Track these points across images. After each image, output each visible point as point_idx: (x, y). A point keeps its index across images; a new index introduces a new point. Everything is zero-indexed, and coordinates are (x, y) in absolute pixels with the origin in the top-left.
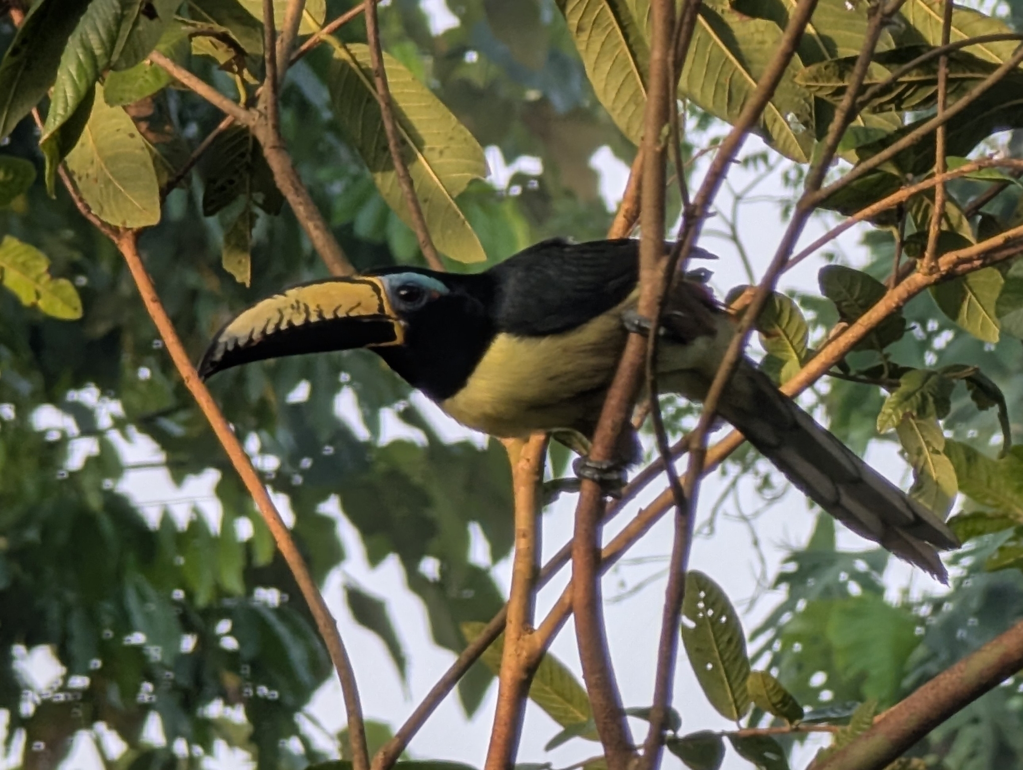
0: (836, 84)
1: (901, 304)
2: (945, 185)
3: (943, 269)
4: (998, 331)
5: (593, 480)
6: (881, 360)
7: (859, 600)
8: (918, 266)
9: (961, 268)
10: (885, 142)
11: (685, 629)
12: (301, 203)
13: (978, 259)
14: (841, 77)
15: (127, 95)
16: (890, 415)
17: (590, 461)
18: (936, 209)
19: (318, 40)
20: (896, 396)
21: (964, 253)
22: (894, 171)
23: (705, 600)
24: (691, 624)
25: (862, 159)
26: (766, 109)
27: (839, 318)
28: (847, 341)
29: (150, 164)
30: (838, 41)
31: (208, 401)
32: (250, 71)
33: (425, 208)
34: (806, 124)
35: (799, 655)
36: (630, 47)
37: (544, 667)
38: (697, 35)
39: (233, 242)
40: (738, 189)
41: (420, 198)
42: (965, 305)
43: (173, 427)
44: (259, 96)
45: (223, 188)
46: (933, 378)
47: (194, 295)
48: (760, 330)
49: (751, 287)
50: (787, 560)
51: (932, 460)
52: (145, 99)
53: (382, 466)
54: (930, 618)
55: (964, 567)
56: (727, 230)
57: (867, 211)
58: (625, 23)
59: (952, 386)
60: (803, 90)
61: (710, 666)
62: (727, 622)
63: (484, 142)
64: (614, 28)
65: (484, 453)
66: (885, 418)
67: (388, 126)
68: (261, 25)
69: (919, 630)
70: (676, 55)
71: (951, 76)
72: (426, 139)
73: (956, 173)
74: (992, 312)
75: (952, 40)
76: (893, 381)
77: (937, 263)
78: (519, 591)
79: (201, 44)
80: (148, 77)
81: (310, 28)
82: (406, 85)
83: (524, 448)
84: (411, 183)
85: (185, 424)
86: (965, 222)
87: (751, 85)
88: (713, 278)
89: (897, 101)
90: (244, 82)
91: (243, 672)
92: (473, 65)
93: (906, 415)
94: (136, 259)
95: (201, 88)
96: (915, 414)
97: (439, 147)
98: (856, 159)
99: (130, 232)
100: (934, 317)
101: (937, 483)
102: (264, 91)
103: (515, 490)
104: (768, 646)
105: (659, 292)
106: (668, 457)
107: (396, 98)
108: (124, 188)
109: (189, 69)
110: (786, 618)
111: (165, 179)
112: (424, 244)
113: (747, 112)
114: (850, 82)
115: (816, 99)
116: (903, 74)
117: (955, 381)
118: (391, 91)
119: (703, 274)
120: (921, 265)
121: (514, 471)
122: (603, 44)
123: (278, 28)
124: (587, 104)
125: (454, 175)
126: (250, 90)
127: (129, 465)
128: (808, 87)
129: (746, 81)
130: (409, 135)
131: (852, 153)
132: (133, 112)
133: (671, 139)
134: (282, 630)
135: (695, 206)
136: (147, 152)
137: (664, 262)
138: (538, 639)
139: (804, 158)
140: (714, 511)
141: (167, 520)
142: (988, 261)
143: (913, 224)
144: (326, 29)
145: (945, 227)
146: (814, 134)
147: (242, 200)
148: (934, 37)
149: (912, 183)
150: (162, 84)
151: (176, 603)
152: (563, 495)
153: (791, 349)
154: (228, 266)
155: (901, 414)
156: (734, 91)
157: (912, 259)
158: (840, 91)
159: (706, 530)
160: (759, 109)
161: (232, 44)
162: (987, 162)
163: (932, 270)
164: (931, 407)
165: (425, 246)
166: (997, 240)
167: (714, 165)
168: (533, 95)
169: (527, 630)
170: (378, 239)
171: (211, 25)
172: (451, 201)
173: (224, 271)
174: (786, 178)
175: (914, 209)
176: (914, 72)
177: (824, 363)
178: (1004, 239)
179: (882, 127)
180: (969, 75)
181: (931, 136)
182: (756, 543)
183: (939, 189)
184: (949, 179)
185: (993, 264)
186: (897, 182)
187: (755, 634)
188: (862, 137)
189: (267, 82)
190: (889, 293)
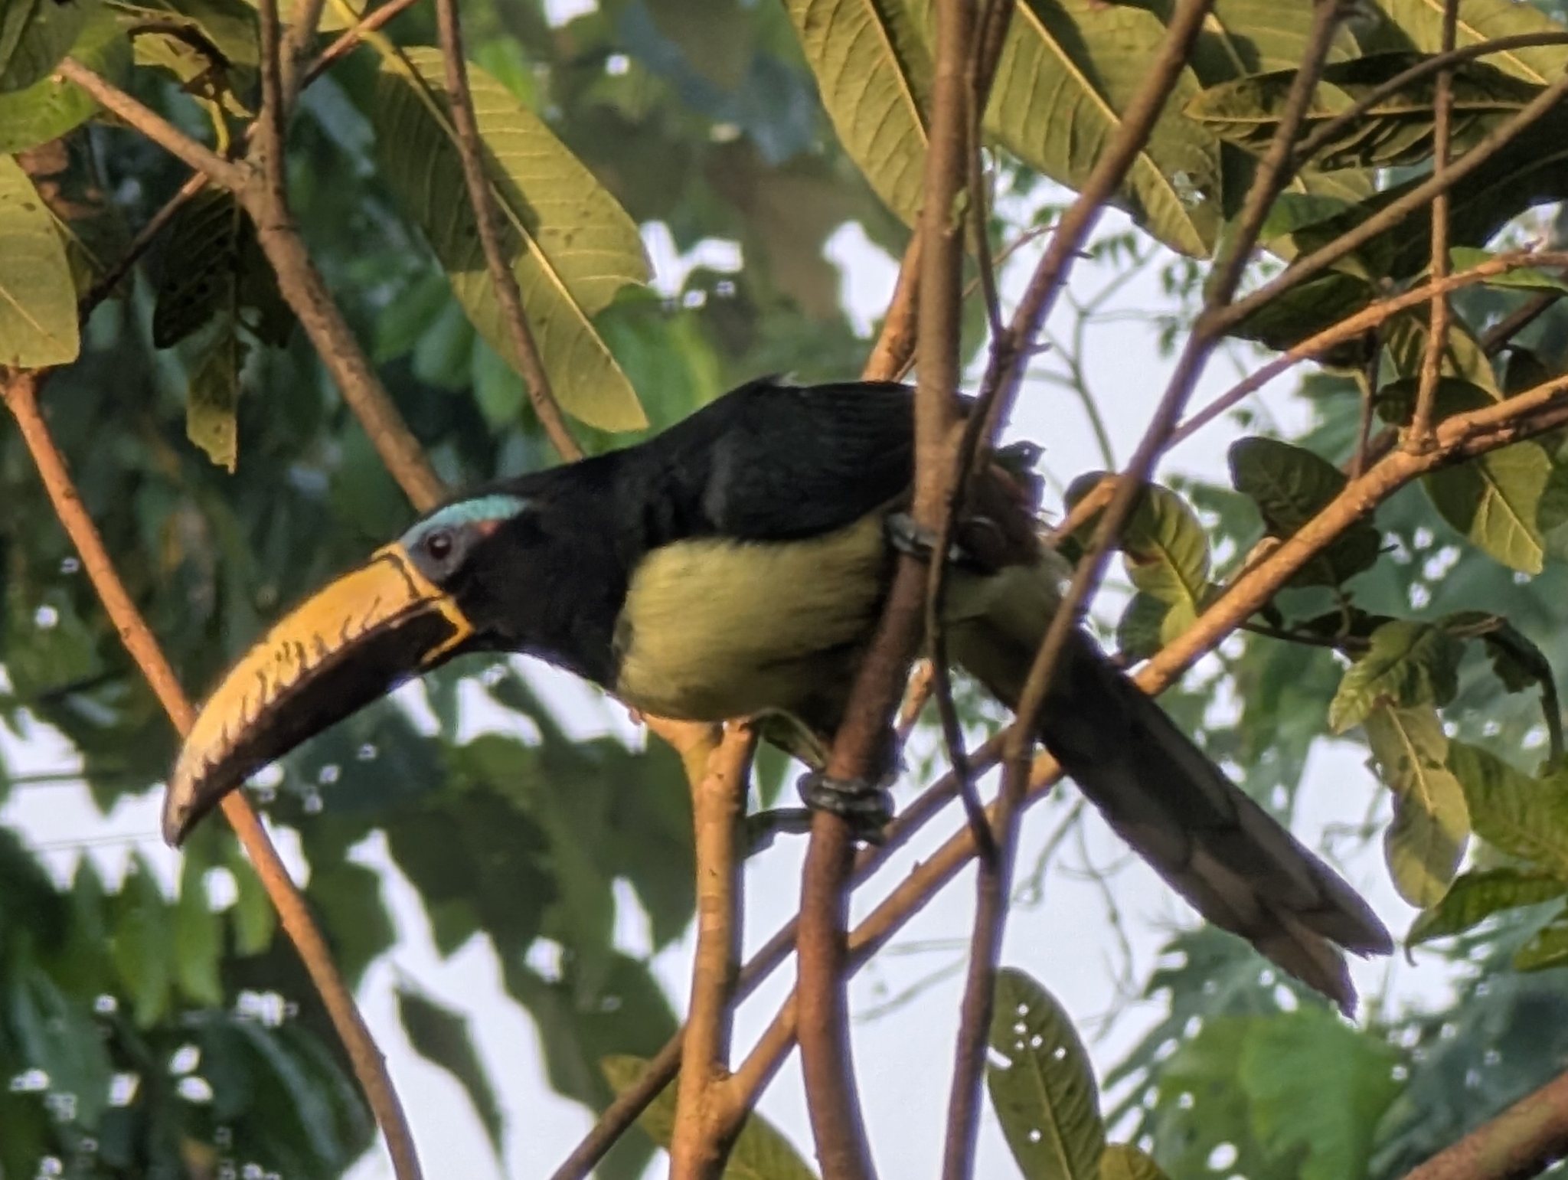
0: (1258, 119)
1: (1372, 505)
2: (1448, 297)
3: (1446, 443)
4: (1540, 553)
5: (835, 812)
6: (1336, 602)
7: (1296, 1018)
8: (1401, 439)
9: (1477, 442)
10: (1345, 221)
11: (995, 1072)
12: (323, 327)
13: (1506, 427)
14: (1267, 107)
15: (22, 136)
16: (1353, 700)
17: (829, 779)
18: (1432, 340)
19: (354, 41)
20: (1364, 668)
21: (1480, 416)
22: (1361, 274)
23: (1027, 1019)
24: (1003, 1062)
25: (1305, 251)
26: (1137, 164)
27: (1262, 528)
28: (1277, 570)
29: (62, 258)
30: (1261, 45)
31: (162, 672)
32: (235, 95)
33: (540, 336)
34: (1205, 190)
35: (1187, 1114)
36: (898, 53)
37: (747, 1136)
38: (1015, 34)
39: (207, 392)
40: (1084, 299)
41: (532, 318)
42: (1484, 508)
43: (97, 709)
44: (252, 137)
45: (188, 301)
46: (1429, 636)
47: (134, 480)
48: (1125, 547)
49: (1110, 475)
50: (1169, 949)
51: (1426, 779)
52: (52, 143)
53: (460, 781)
54: (1418, 1051)
55: (1479, 963)
56: (1066, 371)
57: (1314, 343)
58: (890, 13)
59: (1461, 650)
60: (1203, 131)
61: (1035, 1136)
62: (1067, 1058)
63: (640, 214)
64: (869, 22)
65: (638, 758)
66: (1345, 705)
67: (476, 192)
68: (252, 13)
69: (1399, 1073)
70: (979, 69)
71: (1459, 105)
72: (543, 213)
73: (1467, 278)
74: (1531, 520)
75: (1460, 44)
76: (1359, 641)
77: (1434, 432)
78: (705, 1006)
79: (148, 45)
80: (58, 104)
81: (337, 18)
82: (507, 118)
83: (713, 756)
84: (515, 291)
85: (119, 704)
86: (1484, 364)
87: (1109, 124)
88: (1044, 459)
89: (1363, 150)
90: (226, 114)
91: (219, 1140)
92: (619, 79)
93: (1382, 701)
94: (37, 423)
95: (150, 125)
96: (1396, 698)
97: (566, 229)
98: (1294, 251)
99: (26, 376)
100: (1427, 524)
101: (1434, 820)
102: (260, 129)
103: (698, 829)
104: (1136, 1098)
105: (950, 483)
106: (965, 771)
107: (489, 141)
108: (16, 298)
109: (130, 91)
110: (1167, 1049)
111: (87, 283)
112: (539, 398)
113: (1102, 169)
114: (1282, 115)
115: (1226, 146)
116: (1375, 102)
117: (1465, 640)
118: (481, 131)
119: (1026, 452)
120: (1407, 438)
121: (696, 796)
122: (851, 49)
123: (283, 19)
124: (819, 147)
125: (592, 278)
126: (235, 127)
127: (20, 777)
128: (1209, 124)
129: (1100, 115)
130: (514, 209)
131: (1286, 242)
132: (32, 165)
133: (970, 215)
134: (287, 1066)
135: (1012, 334)
136: (55, 233)
137: (958, 432)
138: (736, 1089)
139: (1203, 251)
140: (1042, 862)
141: (86, 873)
142: (1523, 431)
143: (1393, 365)
144: (369, 22)
145: (1448, 371)
146: (1220, 209)
147: (221, 317)
148: (1428, 39)
149: (1390, 294)
150: (82, 118)
151: (103, 1019)
152: (781, 838)
153: (1179, 583)
154: (199, 434)
155: (1371, 697)
156: (1081, 134)
157: (1391, 427)
158: (1265, 132)
159: (1027, 896)
160: (1124, 163)
161: (204, 47)
162: (1521, 258)
163: (1425, 447)
164: (1425, 687)
165: (541, 402)
166: (1540, 393)
167: (1045, 261)
168: (724, 132)
169: (717, 1072)
170: (455, 384)
171: (167, 14)
172: (587, 323)
173: (191, 445)
174: (1168, 280)
175: (1395, 339)
176: (1395, 99)
177: (1237, 608)
178: (1550, 392)
179: (1338, 196)
180: (1490, 104)
181: (1423, 212)
182: (1114, 918)
183: (1438, 303)
184: (1455, 286)
185: (1532, 435)
186: (1365, 292)
187: (1114, 1077)
188: (1302, 211)
189: (265, 113)
190: (1351, 486)
